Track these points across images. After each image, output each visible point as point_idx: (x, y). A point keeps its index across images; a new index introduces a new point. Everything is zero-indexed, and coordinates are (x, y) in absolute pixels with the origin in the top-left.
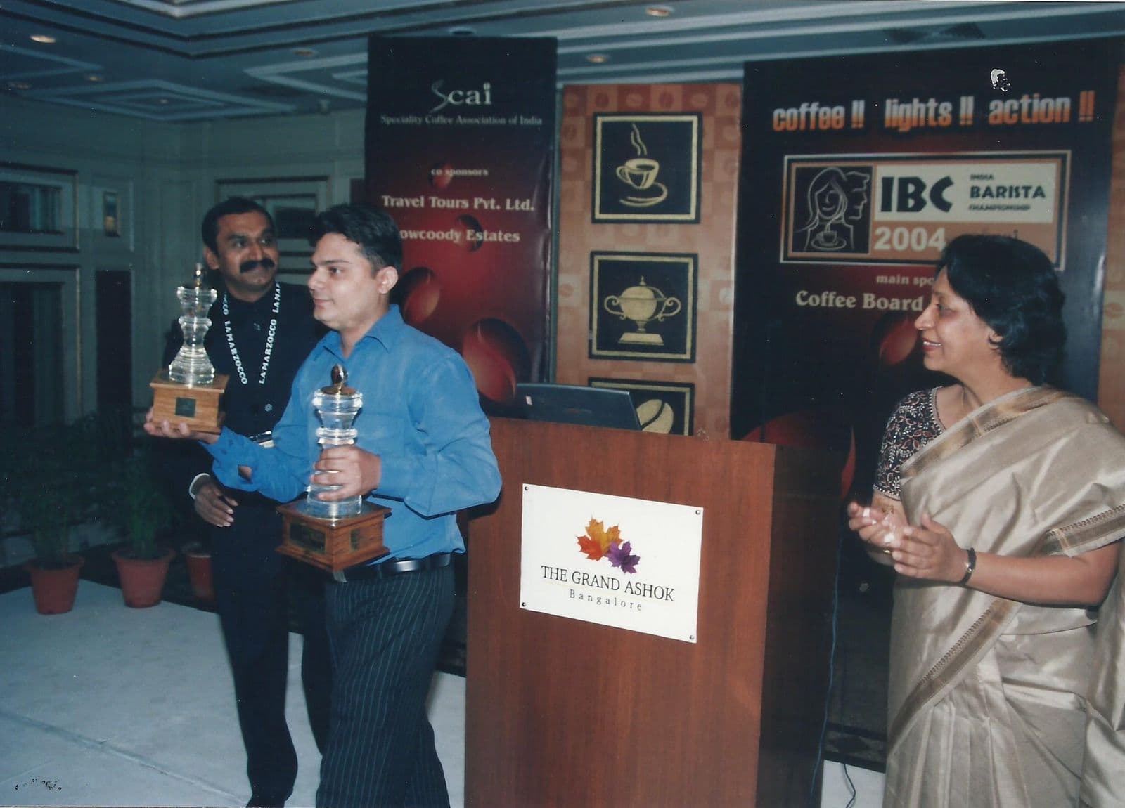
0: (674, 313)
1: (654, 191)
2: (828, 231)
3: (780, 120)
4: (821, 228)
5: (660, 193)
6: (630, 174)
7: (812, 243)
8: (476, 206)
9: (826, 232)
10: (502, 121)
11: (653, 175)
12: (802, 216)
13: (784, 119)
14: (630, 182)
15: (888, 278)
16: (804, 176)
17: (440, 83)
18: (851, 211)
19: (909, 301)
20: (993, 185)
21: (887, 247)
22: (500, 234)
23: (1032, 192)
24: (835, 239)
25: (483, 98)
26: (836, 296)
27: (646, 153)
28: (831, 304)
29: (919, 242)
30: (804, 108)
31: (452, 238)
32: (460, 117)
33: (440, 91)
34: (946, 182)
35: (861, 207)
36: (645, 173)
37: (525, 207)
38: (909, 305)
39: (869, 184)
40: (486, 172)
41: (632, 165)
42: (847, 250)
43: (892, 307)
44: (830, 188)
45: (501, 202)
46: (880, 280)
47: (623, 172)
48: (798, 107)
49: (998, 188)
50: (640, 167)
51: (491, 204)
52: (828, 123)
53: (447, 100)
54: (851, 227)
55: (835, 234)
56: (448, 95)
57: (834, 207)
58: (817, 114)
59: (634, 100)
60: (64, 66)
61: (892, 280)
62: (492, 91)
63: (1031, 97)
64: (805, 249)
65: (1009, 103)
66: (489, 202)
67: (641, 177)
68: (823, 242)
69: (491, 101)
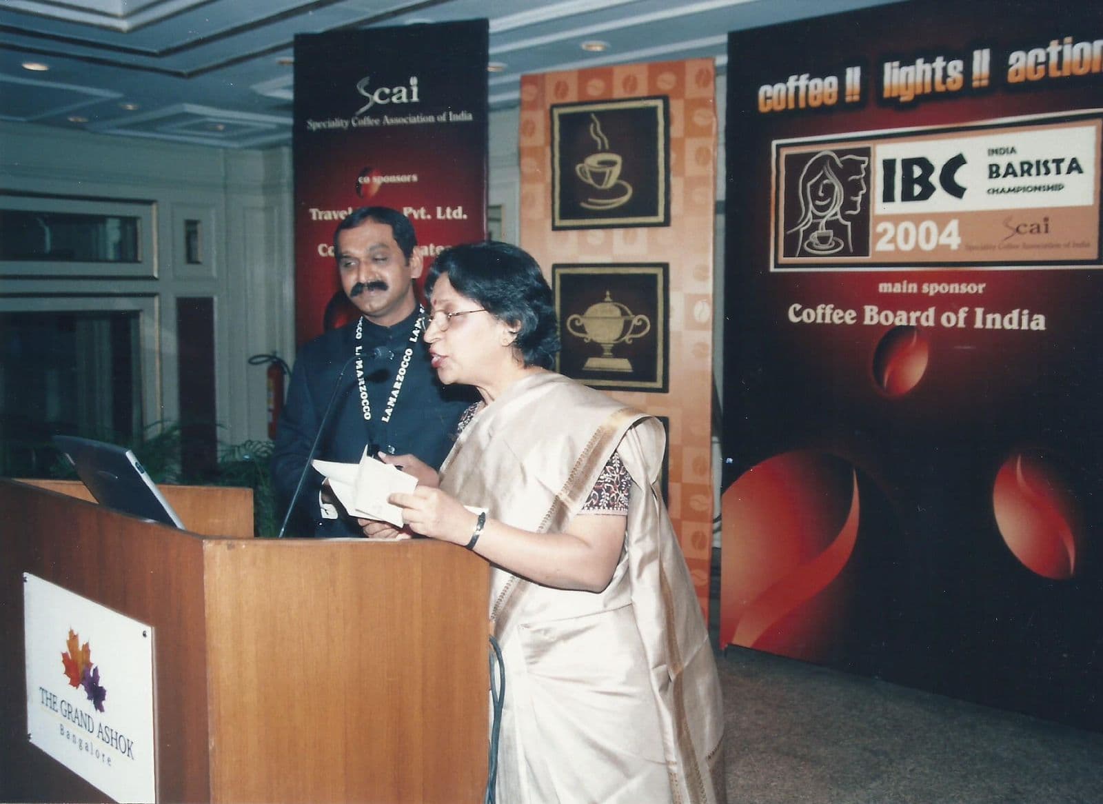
0: (643, 334)
1: (617, 191)
3: (766, 98)
4: (815, 227)
5: (624, 192)
6: (591, 172)
7: (806, 244)
9: (820, 231)
10: (431, 119)
11: (617, 170)
13: (770, 98)
15: (893, 287)
17: (365, 81)
18: (848, 205)
19: (918, 313)
20: (1016, 160)
21: (891, 247)
22: (432, 246)
23: (1064, 167)
24: (831, 240)
25: (410, 95)
26: (834, 309)
27: (607, 146)
28: (828, 321)
29: (928, 240)
30: (792, 82)
32: (386, 117)
33: (366, 89)
34: (958, 161)
35: (859, 199)
36: (607, 170)
37: (457, 214)
38: (918, 319)
39: (868, 170)
40: (415, 178)
41: (592, 161)
42: (845, 252)
43: (898, 323)
44: (824, 177)
45: (431, 211)
46: (883, 288)
47: (583, 170)
48: (785, 81)
49: (1022, 164)
50: (600, 163)
51: (421, 213)
52: (820, 98)
53: (372, 99)
54: (849, 224)
55: (831, 232)
56: (373, 94)
57: (829, 200)
58: (807, 87)
59: (595, 88)
60: (87, 97)
61: (897, 288)
62: (419, 85)
63: (1061, 43)
64: (797, 254)
65: (1033, 53)
66: (418, 211)
67: (603, 174)
68: (817, 244)
69: (418, 97)
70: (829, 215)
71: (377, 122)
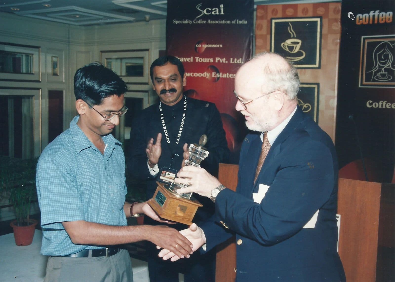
0: (308, 111)
1: (299, 54)
2: (383, 72)
3: (360, 19)
4: (379, 70)
5: (302, 55)
6: (288, 46)
7: (375, 78)
8: (217, 61)
9: (382, 72)
10: (229, 22)
11: (299, 46)
12: (370, 65)
13: (362, 19)
14: (287, 50)
16: (371, 46)
17: (200, 5)
22: (228, 74)
24: (386, 76)
25: (220, 11)
26: (387, 103)
27: (295, 36)
28: (384, 107)
30: (372, 13)
31: (205, 76)
32: (209, 20)
33: (200, 8)
36: (295, 46)
37: (239, 61)
40: (221, 46)
41: (289, 42)
42: (393, 81)
44: (384, 51)
45: (228, 60)
47: (284, 45)
48: (369, 13)
50: (292, 43)
51: (224, 60)
52: (384, 20)
53: (203, 12)
55: (387, 73)
56: (204, 10)
57: (386, 60)
58: (378, 15)
59: (290, 12)
62: (224, 8)
64: (371, 81)
66: (223, 59)
67: (293, 47)
68: (380, 77)
69: (224, 13)
70: (386, 66)
71: (205, 22)
